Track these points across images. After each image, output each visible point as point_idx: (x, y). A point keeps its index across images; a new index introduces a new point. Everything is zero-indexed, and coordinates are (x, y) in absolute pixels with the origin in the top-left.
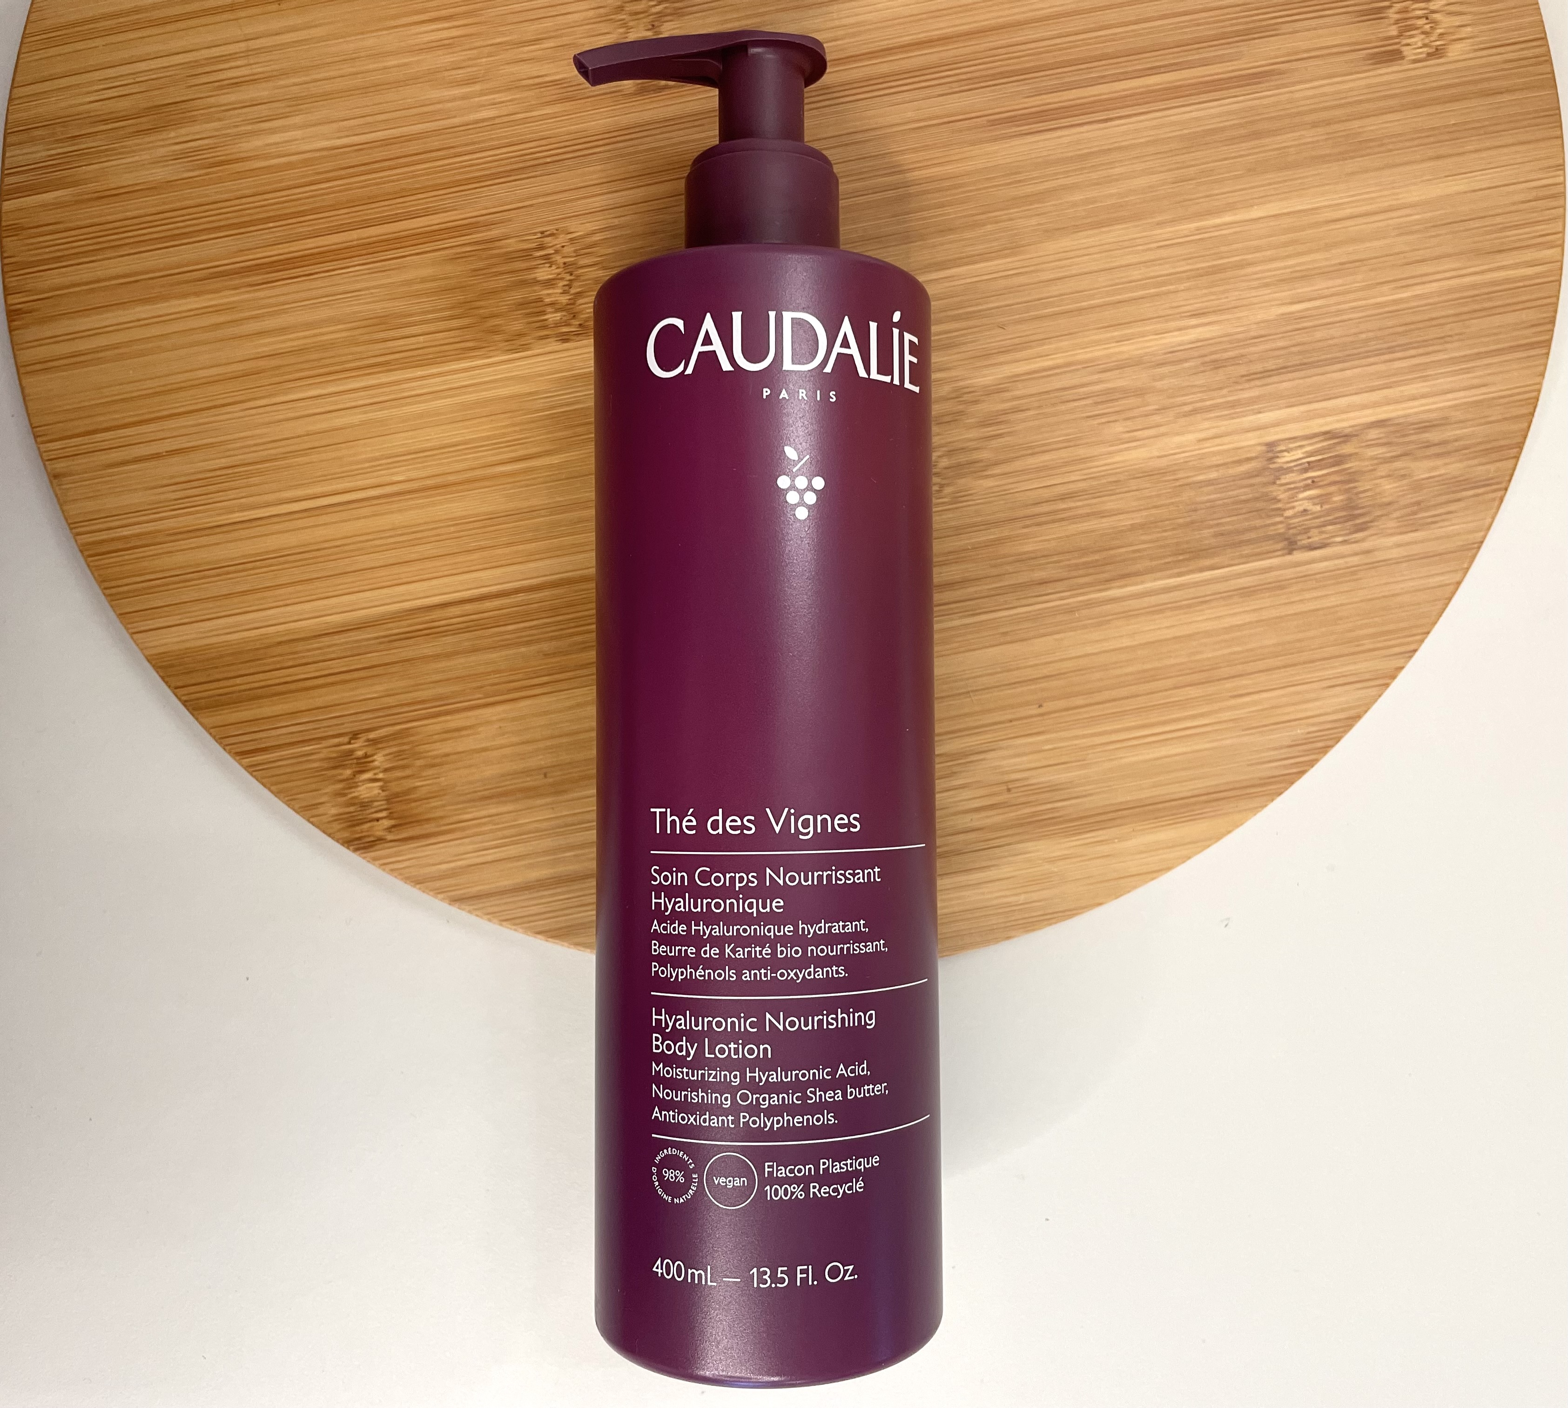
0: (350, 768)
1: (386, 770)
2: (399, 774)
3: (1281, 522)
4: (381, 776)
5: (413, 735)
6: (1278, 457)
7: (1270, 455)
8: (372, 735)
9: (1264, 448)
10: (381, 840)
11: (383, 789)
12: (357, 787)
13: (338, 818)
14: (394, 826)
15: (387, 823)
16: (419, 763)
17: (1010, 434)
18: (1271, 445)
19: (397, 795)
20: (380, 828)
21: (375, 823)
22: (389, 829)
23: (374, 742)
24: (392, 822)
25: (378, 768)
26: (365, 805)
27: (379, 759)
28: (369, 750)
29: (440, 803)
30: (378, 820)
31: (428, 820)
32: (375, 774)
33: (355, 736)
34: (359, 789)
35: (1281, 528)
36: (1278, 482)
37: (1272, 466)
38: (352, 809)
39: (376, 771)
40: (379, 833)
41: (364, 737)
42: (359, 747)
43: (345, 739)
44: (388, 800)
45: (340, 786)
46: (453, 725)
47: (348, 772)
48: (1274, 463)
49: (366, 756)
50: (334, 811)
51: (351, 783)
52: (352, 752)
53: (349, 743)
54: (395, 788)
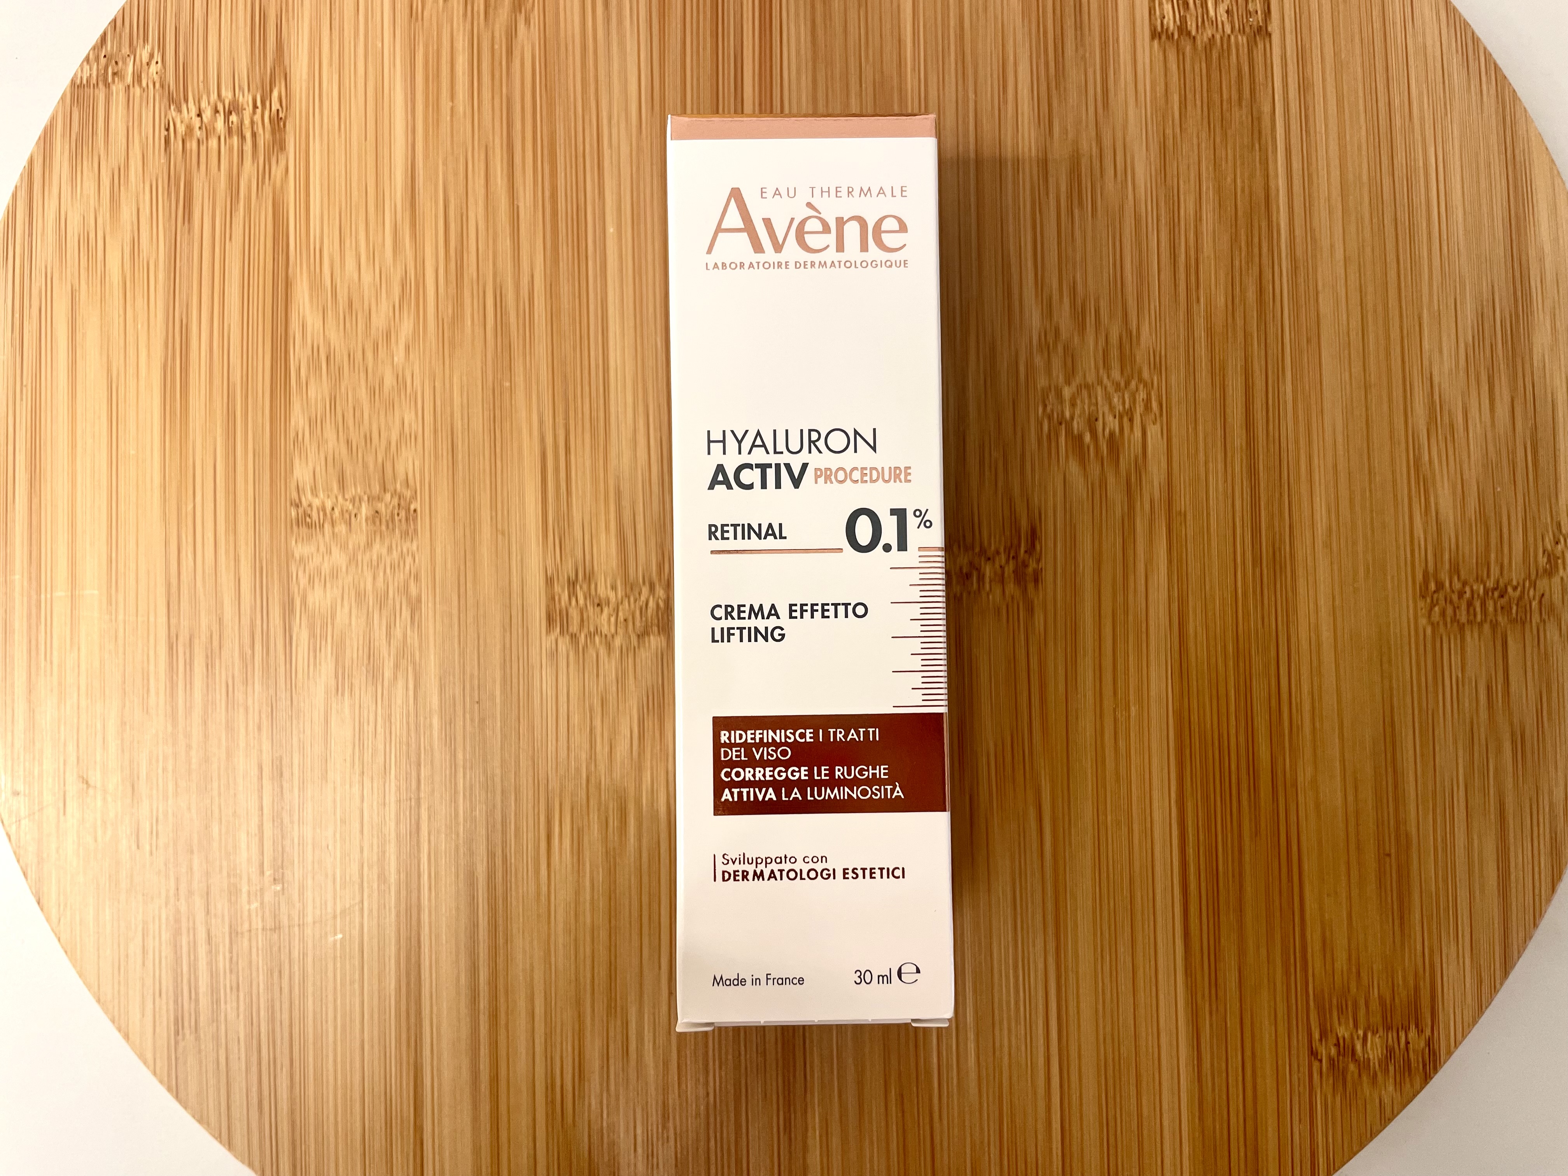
0: (1347, 1065)
1: (1356, 1026)
2: (1362, 1012)
3: (1236, 37)
4: (1361, 1032)
5: (1323, 990)
6: (1167, 29)
7: (1164, 37)
8: (1316, 1035)
9: (1156, 42)
10: (1429, 1043)
11: (1374, 1033)
12: (1369, 1059)
13: (1399, 1085)
14: (1417, 1026)
15: (1413, 1034)
16: (1354, 990)
17: (1097, 301)
18: (1155, 34)
19: (1384, 1017)
20: (1417, 1042)
21: (1411, 1046)
22: (1420, 1031)
23: (1323, 1034)
24: (1413, 1027)
25: (1352, 1035)
26: (1390, 1053)
27: (1343, 1032)
28: (1332, 1040)
29: (1400, 972)
30: (1407, 1043)
31: (1417, 989)
32: (1358, 1038)
33: (1313, 1054)
34: (1371, 1057)
35: (1242, 40)
36: (1194, 33)
37: (1176, 36)
38: (1391, 1068)
39: (1356, 1038)
40: (1422, 1044)
41: (1316, 1043)
42: (1326, 1051)
43: (1316, 1064)
44: (1388, 1028)
45: (1365, 1078)
46: (1317, 946)
47: (1352, 1067)
48: (1173, 34)
49: (1337, 1045)
50: (1391, 1088)
51: (1364, 1065)
52: (1331, 1060)
53: (1321, 1061)
54: (1377, 1019)
